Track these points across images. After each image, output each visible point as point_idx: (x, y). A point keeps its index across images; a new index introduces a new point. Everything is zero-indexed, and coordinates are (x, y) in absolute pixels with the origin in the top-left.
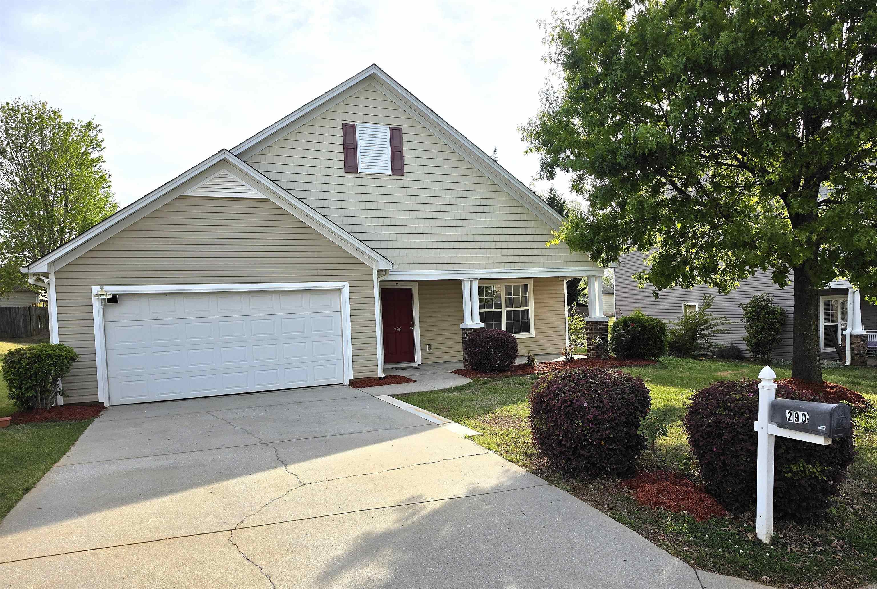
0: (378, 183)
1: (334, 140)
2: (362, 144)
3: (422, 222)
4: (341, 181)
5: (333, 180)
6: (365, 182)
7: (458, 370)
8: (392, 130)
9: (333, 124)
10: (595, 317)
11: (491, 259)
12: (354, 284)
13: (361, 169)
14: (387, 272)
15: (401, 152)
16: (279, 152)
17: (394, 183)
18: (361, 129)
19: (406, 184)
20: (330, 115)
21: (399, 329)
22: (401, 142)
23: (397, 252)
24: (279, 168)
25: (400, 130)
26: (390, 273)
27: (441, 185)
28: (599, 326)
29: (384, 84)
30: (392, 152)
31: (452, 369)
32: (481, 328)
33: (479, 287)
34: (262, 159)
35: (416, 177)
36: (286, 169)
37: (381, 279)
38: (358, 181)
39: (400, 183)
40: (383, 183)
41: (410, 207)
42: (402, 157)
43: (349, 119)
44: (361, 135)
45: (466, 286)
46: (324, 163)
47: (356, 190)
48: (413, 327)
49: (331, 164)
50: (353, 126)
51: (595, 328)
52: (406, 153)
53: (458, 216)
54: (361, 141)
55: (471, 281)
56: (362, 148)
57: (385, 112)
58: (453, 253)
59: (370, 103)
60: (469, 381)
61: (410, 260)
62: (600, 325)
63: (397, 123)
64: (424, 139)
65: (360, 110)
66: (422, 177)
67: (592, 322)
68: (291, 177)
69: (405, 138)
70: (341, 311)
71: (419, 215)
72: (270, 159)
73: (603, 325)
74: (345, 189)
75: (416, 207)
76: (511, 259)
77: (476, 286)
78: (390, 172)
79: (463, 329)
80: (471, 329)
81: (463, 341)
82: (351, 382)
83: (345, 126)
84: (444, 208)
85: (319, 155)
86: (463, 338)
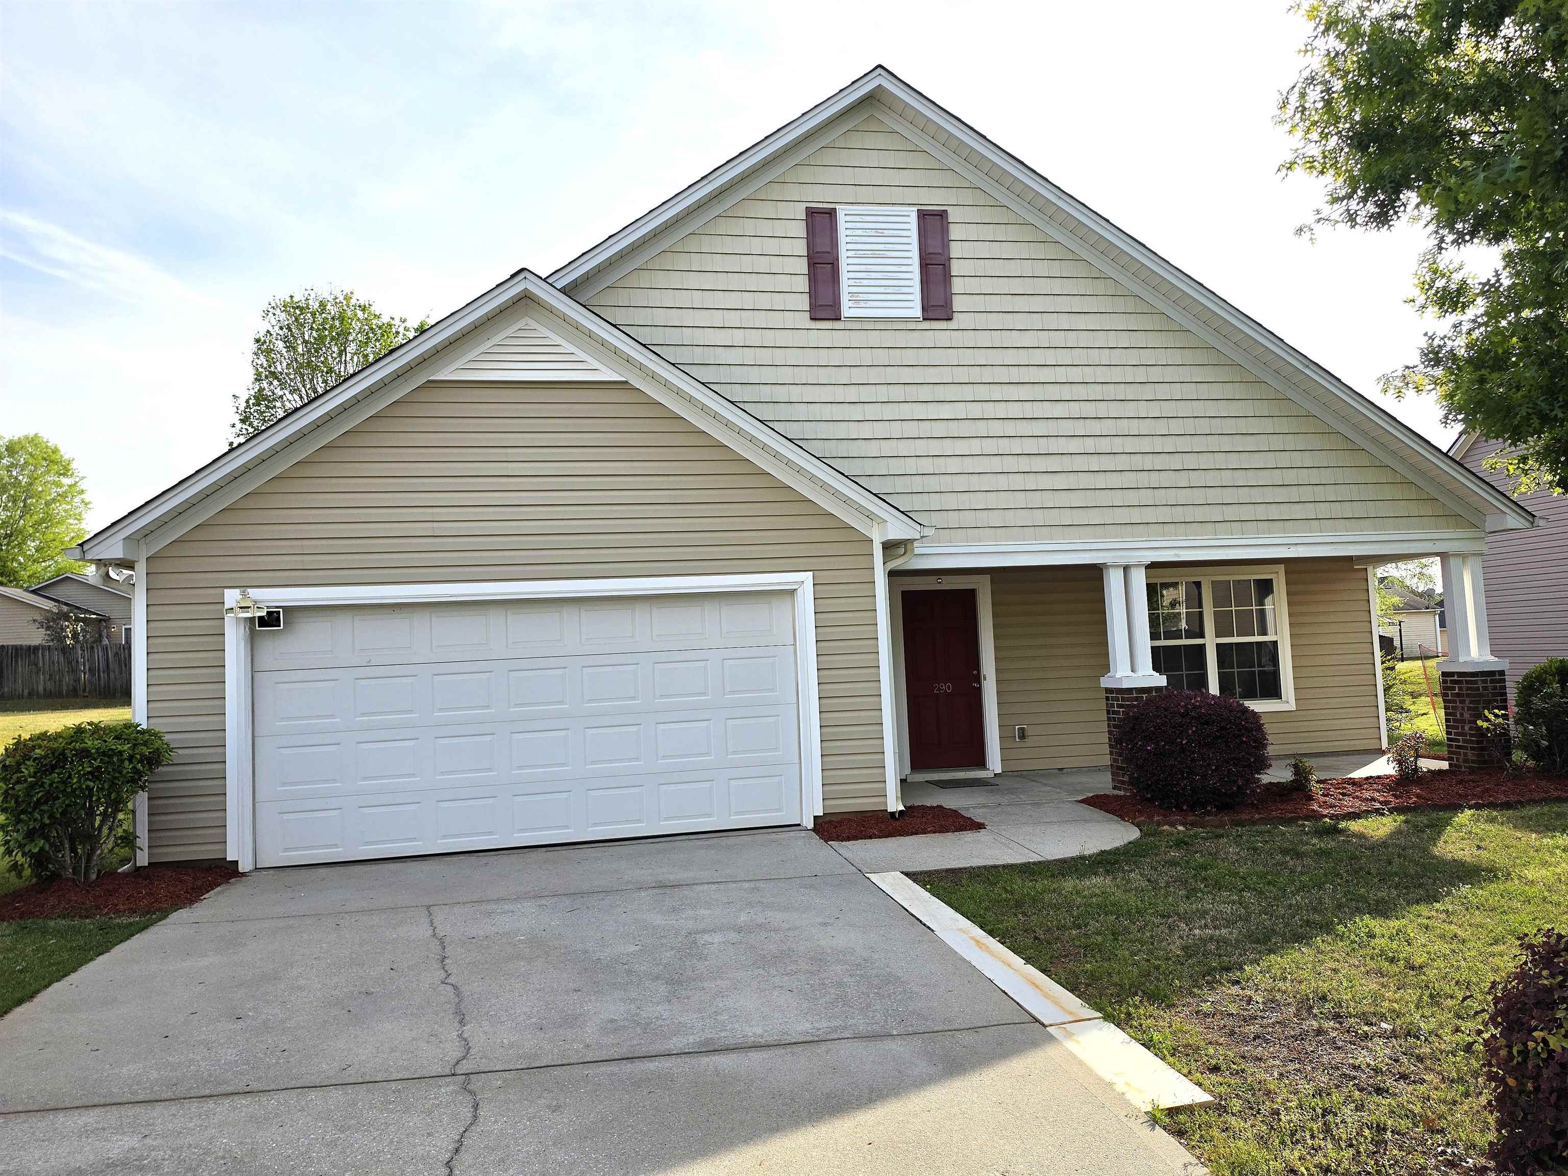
0: (888, 339)
1: (787, 247)
2: (850, 254)
3: (997, 428)
4: (800, 338)
5: (782, 338)
6: (856, 339)
7: (1097, 796)
8: (923, 215)
9: (785, 210)
10: (1467, 659)
11: (1179, 514)
12: (825, 577)
13: (847, 309)
14: (909, 547)
15: (945, 266)
16: (661, 279)
17: (929, 338)
18: (849, 218)
19: (958, 339)
20: (776, 192)
21: (947, 687)
22: (945, 242)
23: (935, 502)
24: (660, 317)
25: (943, 215)
26: (917, 551)
27: (1044, 339)
28: (1480, 685)
29: (903, 112)
30: (925, 265)
31: (1080, 792)
32: (1158, 689)
33: (1147, 584)
34: (622, 297)
35: (981, 321)
36: (674, 318)
37: (894, 565)
38: (839, 338)
39: (943, 338)
40: (901, 339)
41: (968, 393)
42: (947, 277)
43: (820, 197)
44: (849, 232)
45: (1114, 582)
46: (764, 301)
47: (836, 357)
48: (979, 682)
49: (778, 301)
50: (831, 213)
51: (1468, 689)
52: (956, 268)
53: (1089, 409)
54: (850, 246)
55: (1126, 569)
56: (850, 261)
57: (907, 178)
58: (1076, 499)
59: (874, 158)
60: (1133, 834)
61: (968, 519)
62: (1485, 682)
63: (934, 200)
64: (1000, 233)
65: (848, 176)
66: (994, 321)
67: (1461, 674)
68: (687, 336)
69: (955, 232)
70: (794, 645)
71: (990, 410)
72: (639, 298)
73: (1492, 681)
74: (810, 357)
75: (983, 392)
76: (1230, 513)
77: (1139, 580)
78: (918, 313)
79: (1109, 690)
80: (1130, 690)
81: (1109, 719)
82: (820, 821)
83: (811, 213)
84: (1053, 392)
85: (752, 282)
86: (1108, 712)
